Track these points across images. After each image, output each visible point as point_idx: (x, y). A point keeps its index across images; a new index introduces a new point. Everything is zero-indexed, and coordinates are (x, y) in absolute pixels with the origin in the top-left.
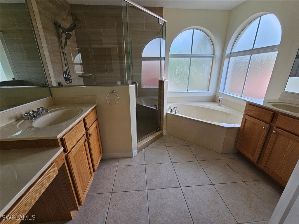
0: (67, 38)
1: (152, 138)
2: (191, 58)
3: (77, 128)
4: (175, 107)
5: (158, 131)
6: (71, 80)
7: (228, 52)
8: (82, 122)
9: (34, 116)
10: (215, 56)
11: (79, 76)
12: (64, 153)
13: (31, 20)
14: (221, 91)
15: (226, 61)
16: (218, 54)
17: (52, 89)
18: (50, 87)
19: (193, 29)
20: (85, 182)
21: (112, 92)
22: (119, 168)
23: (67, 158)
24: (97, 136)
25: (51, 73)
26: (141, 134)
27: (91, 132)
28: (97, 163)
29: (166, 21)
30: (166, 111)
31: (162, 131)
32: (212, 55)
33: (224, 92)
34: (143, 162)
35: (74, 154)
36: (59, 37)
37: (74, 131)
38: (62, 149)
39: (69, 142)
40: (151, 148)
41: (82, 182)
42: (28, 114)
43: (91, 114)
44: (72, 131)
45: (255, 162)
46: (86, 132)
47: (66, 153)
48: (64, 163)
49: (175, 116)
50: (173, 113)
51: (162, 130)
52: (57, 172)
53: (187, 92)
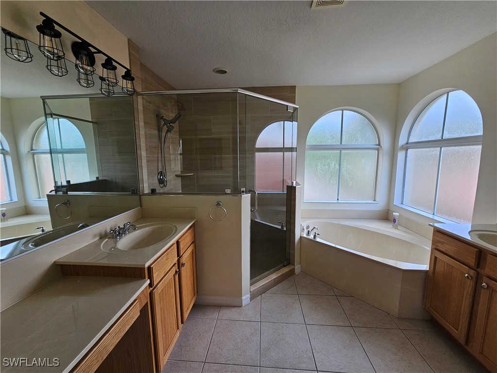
0: (168, 131)
1: (275, 277)
2: (341, 151)
3: (168, 254)
4: (314, 228)
5: (286, 265)
6: (166, 183)
7: (402, 141)
8: (175, 245)
9: (119, 233)
10: (381, 147)
11: (177, 176)
12: (149, 288)
13: (134, 119)
14: (396, 201)
15: (401, 155)
16: (386, 143)
17: (142, 197)
18: (140, 195)
19: (343, 111)
20: (168, 336)
21: (218, 204)
22: (219, 322)
23: (151, 294)
24: (192, 268)
25: (145, 177)
26: (257, 269)
27: (184, 260)
28: (188, 309)
29: (298, 107)
30: (299, 233)
31: (293, 267)
32: (377, 145)
33: (402, 203)
34: (258, 318)
35: (160, 291)
36: (160, 130)
37: (165, 258)
38: (148, 282)
39: (157, 273)
40: (273, 293)
41: (164, 336)
42: (113, 231)
43: (187, 234)
44: (162, 258)
45: (462, 341)
46: (178, 260)
47: (152, 289)
48: (147, 303)
49: (314, 242)
50: (311, 237)
51: (294, 265)
52: (139, 314)
53: (336, 202)
